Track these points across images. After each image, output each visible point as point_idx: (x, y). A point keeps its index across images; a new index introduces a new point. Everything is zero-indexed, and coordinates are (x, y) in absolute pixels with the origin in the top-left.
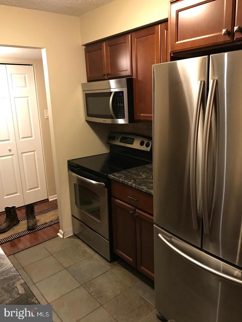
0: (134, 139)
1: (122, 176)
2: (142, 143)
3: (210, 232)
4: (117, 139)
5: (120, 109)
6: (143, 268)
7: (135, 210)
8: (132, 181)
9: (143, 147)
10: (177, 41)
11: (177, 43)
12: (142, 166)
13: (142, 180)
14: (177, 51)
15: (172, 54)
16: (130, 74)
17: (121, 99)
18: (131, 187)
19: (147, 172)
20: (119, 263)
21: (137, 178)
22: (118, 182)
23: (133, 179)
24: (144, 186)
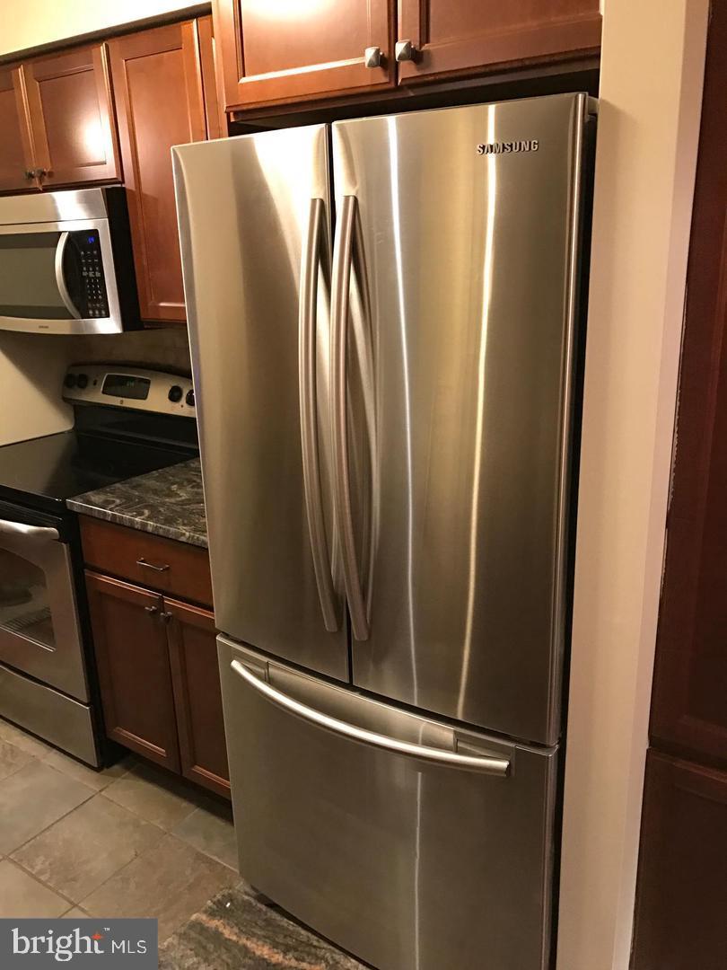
0: (148, 382)
1: (114, 502)
2: (176, 394)
3: (370, 636)
4: (95, 384)
5: (91, 289)
6: (199, 769)
7: (162, 600)
8: (147, 512)
9: (177, 405)
10: (244, 76)
11: (243, 80)
12: (179, 465)
13: (178, 509)
14: (245, 108)
15: (232, 114)
16: (115, 176)
17: (93, 257)
18: (143, 531)
19: (195, 481)
20: (127, 768)
21: (163, 504)
22: (101, 521)
23: (152, 506)
24: (184, 525)
